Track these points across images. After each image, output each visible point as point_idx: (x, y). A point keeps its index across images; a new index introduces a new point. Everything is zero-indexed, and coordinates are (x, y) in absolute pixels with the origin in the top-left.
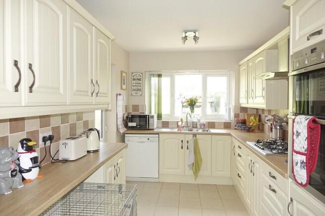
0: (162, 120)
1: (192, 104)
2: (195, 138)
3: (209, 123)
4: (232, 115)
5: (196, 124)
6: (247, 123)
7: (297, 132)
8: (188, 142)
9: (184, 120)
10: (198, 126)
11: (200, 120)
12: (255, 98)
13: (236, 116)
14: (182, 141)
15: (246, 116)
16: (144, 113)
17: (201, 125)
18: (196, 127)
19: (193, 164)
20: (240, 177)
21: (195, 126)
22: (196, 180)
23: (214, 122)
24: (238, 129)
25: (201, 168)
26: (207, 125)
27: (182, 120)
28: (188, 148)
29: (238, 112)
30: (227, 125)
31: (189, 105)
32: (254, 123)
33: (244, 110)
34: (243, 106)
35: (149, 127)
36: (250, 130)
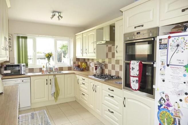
0: (29, 68)
1: (49, 56)
2: (55, 77)
3: (60, 68)
4: (72, 63)
5: (52, 69)
6: (81, 67)
7: (133, 68)
8: (50, 80)
9: (45, 67)
10: (54, 70)
11: (54, 66)
12: (88, 53)
13: (74, 63)
14: (47, 80)
15: (80, 63)
16: (14, 63)
17: (55, 69)
18: (53, 71)
19: (54, 93)
20: (84, 95)
21: (51, 70)
22: (56, 102)
23: (63, 67)
24: (76, 70)
25: (60, 94)
26: (58, 69)
27: (44, 67)
28: (50, 84)
29: (75, 61)
30: (69, 69)
31: (47, 57)
32: (84, 66)
33: (78, 60)
34: (78, 57)
35: (21, 73)
36: (82, 70)
